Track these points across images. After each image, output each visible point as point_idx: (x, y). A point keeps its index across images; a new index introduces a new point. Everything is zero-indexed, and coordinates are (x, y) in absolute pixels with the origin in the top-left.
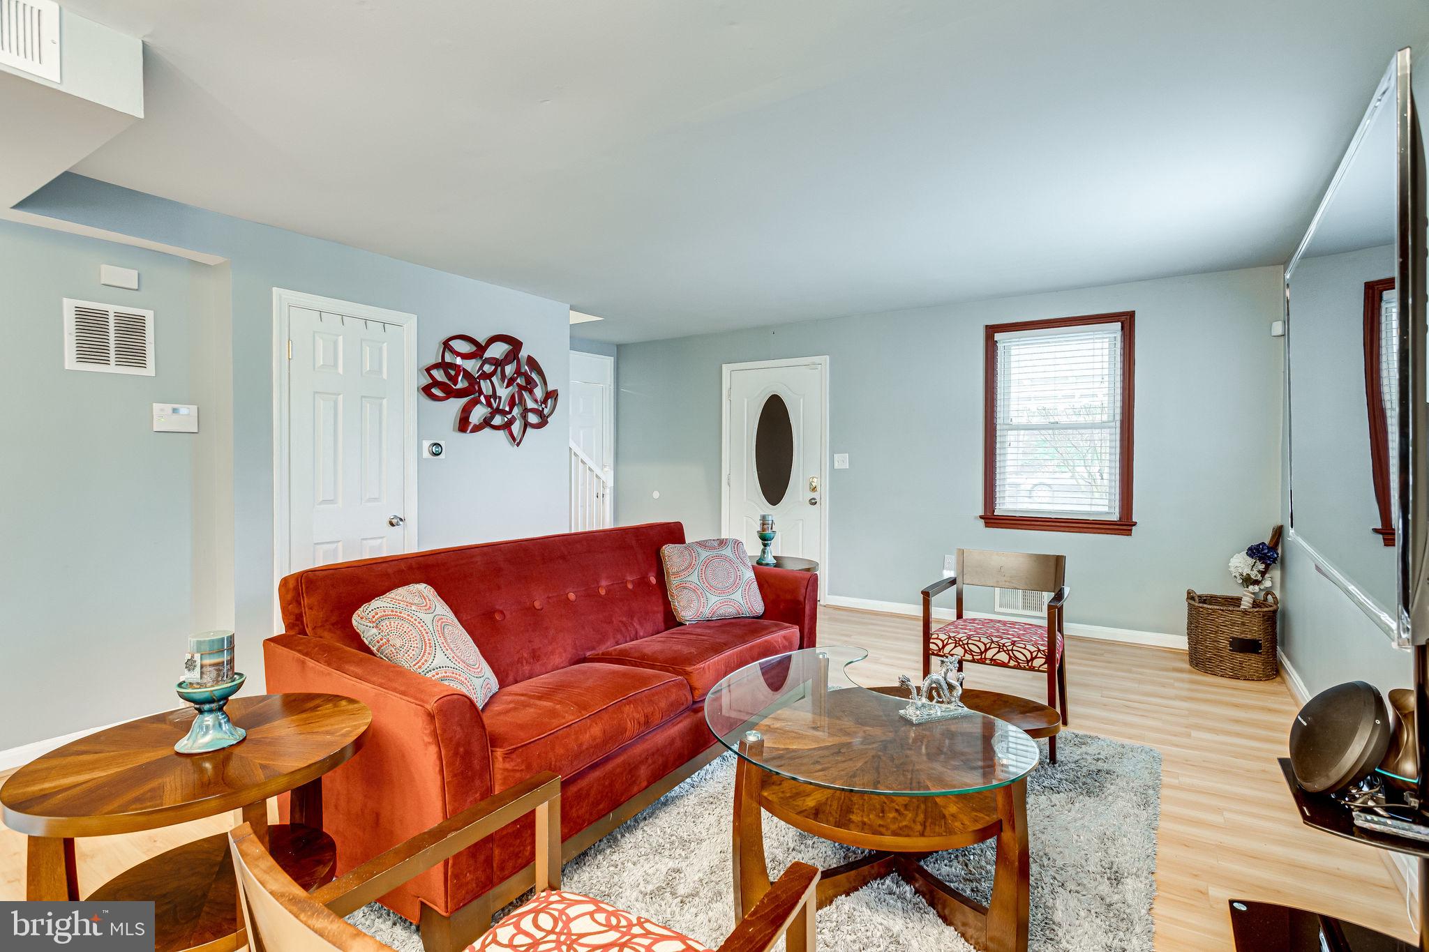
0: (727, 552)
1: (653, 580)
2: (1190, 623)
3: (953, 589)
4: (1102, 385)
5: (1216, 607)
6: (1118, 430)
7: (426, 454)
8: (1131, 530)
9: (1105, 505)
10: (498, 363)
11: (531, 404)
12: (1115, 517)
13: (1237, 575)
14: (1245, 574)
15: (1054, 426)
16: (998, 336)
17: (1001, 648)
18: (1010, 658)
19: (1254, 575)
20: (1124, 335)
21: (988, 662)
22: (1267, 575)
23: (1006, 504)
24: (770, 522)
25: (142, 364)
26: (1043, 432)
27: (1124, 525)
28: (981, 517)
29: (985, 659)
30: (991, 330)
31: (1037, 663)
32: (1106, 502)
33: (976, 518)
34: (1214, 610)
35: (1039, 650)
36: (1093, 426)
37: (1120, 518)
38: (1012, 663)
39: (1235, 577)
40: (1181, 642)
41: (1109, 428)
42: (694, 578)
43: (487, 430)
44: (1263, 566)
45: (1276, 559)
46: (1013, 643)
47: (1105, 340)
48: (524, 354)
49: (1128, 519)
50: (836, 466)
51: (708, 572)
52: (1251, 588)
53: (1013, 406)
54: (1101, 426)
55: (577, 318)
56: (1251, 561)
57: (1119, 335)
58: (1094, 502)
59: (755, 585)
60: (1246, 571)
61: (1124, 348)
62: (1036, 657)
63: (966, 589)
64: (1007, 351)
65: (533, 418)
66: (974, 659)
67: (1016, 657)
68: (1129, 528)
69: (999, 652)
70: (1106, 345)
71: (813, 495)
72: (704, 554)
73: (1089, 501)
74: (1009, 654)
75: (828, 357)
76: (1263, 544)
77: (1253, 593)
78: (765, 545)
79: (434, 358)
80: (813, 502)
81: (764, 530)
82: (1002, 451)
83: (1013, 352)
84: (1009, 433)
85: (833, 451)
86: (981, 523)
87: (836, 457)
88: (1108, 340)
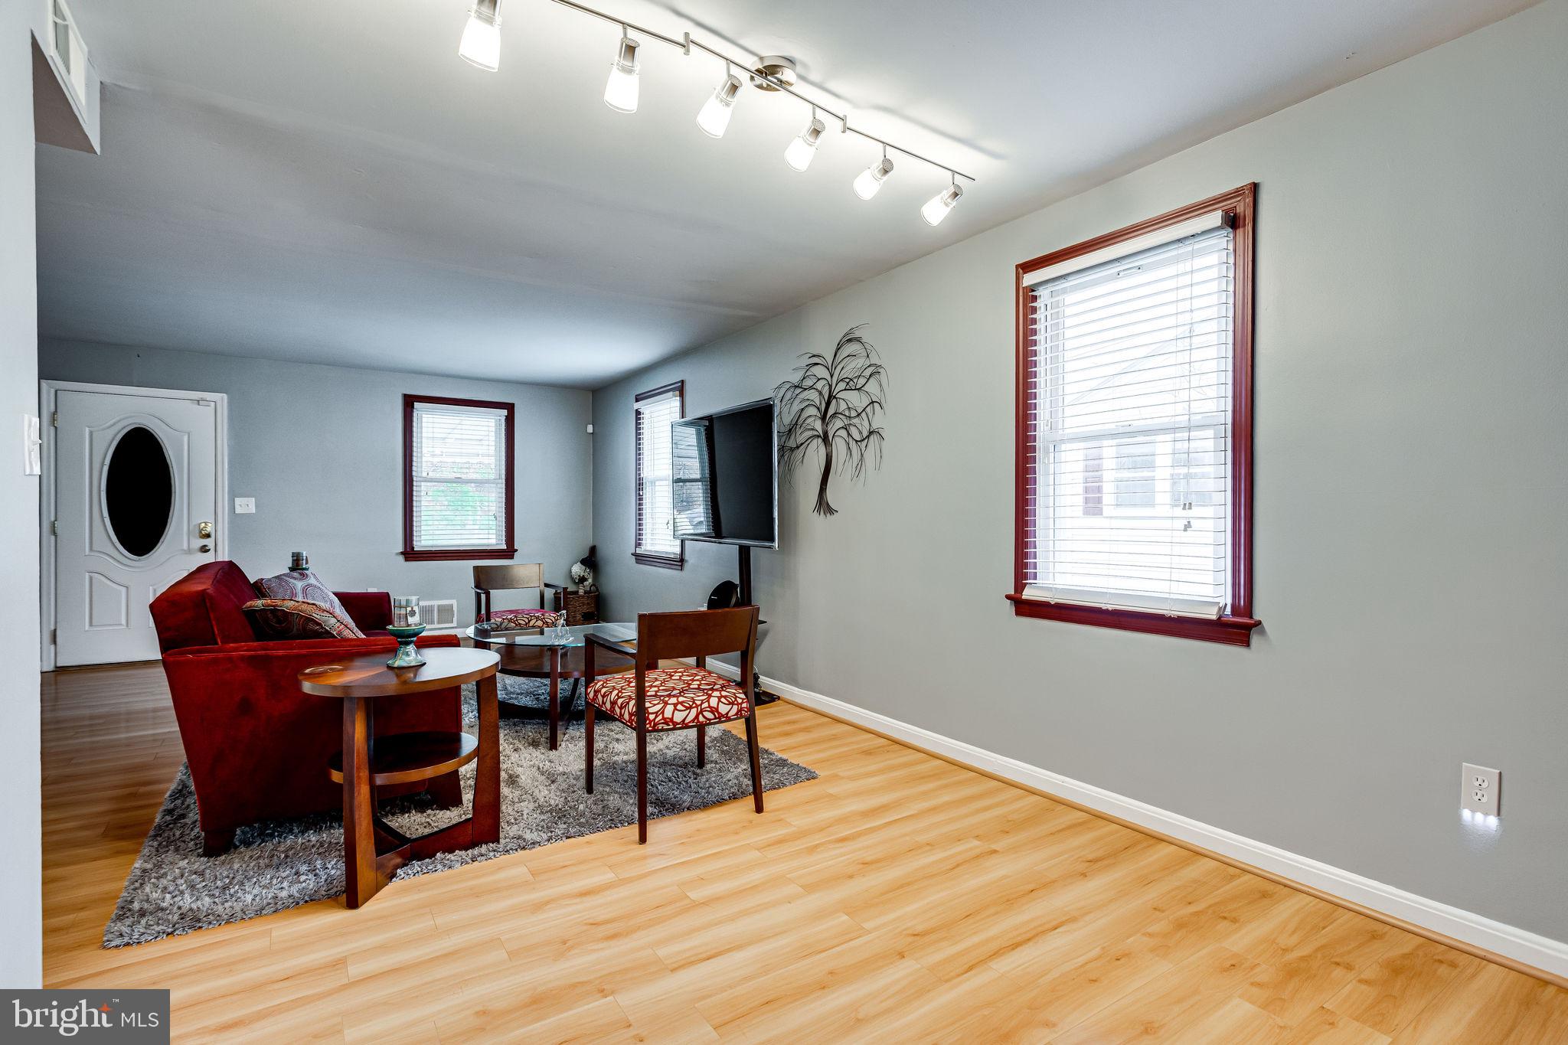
6: (503, 487)
12: (502, 545)
13: (577, 577)
14: (581, 575)
15: (457, 481)
16: (413, 405)
19: (586, 575)
20: (507, 420)
23: (424, 541)
26: (449, 484)
27: (510, 552)
28: (402, 553)
30: (408, 400)
32: (496, 535)
33: (397, 554)
36: (485, 482)
37: (507, 547)
39: (575, 578)
41: (497, 484)
44: (589, 570)
49: (512, 547)
50: (239, 510)
52: (584, 584)
54: (491, 483)
56: (583, 567)
57: (504, 419)
61: (507, 428)
64: (420, 417)
68: (513, 554)
71: (204, 542)
75: (226, 396)
77: (584, 587)
80: (204, 550)
82: (419, 498)
83: (425, 419)
84: (423, 483)
85: (233, 495)
86: (401, 558)
87: (238, 501)
88: (493, 421)
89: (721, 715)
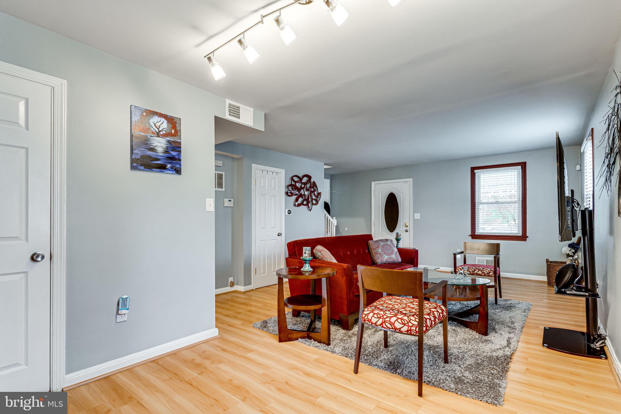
0: (389, 243)
1: (367, 251)
2: (547, 270)
3: (463, 254)
4: (515, 188)
5: (556, 264)
6: (521, 204)
7: (287, 214)
8: (526, 239)
9: (516, 230)
10: (305, 184)
11: (314, 197)
12: (520, 234)
13: (565, 254)
14: (567, 253)
15: (497, 203)
16: (475, 171)
17: (479, 270)
18: (482, 273)
19: (571, 253)
20: (522, 170)
21: (475, 274)
22: (576, 254)
23: (480, 230)
24: (399, 235)
25: (222, 188)
26: (493, 205)
27: (523, 237)
28: (470, 235)
29: (474, 273)
30: (473, 169)
31: (491, 274)
32: (517, 229)
33: (468, 236)
34: (555, 265)
35: (491, 270)
36: (512, 203)
37: (522, 235)
38: (483, 274)
39: (564, 254)
40: (545, 278)
41: (518, 203)
42: (380, 250)
43: (302, 206)
44: (574, 251)
45: (579, 248)
46: (483, 269)
47: (515, 172)
48: (312, 181)
49: (525, 235)
50: (415, 218)
51: (384, 248)
52: (569, 258)
53: (482, 195)
54: (514, 202)
55: (326, 167)
56: (569, 249)
57: (520, 170)
58: (512, 229)
59: (398, 253)
60: (568, 252)
61: (522, 175)
62: (490, 272)
63: (467, 255)
64: (479, 177)
65: (314, 202)
66: (470, 273)
67: (484, 273)
68: (525, 238)
69: (479, 271)
70: (516, 174)
71: (406, 228)
72: (382, 243)
73: (510, 229)
74: (482, 272)
75: (412, 179)
76: (574, 243)
77: (570, 260)
78: (398, 242)
79: (289, 183)
80: (406, 231)
81: (397, 237)
82: (478, 212)
83: (481, 177)
84: (480, 205)
85: (414, 213)
86: (470, 237)
87: (415, 214)
88: (516, 172)
89: (396, 329)
